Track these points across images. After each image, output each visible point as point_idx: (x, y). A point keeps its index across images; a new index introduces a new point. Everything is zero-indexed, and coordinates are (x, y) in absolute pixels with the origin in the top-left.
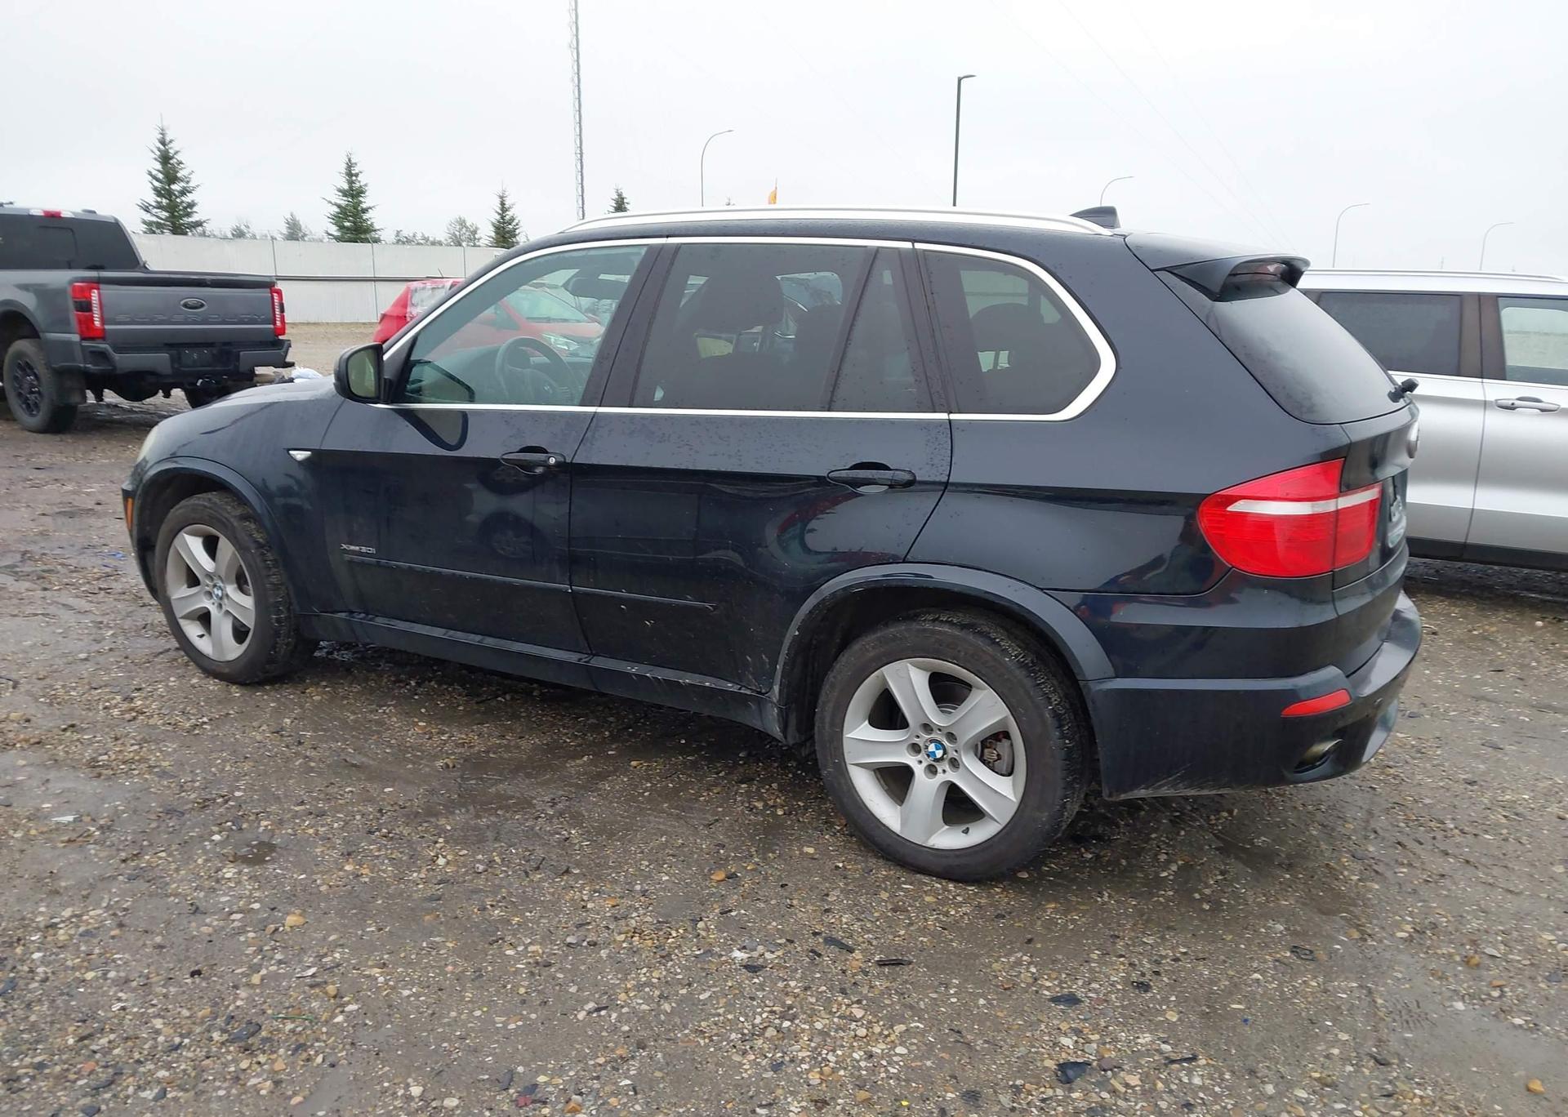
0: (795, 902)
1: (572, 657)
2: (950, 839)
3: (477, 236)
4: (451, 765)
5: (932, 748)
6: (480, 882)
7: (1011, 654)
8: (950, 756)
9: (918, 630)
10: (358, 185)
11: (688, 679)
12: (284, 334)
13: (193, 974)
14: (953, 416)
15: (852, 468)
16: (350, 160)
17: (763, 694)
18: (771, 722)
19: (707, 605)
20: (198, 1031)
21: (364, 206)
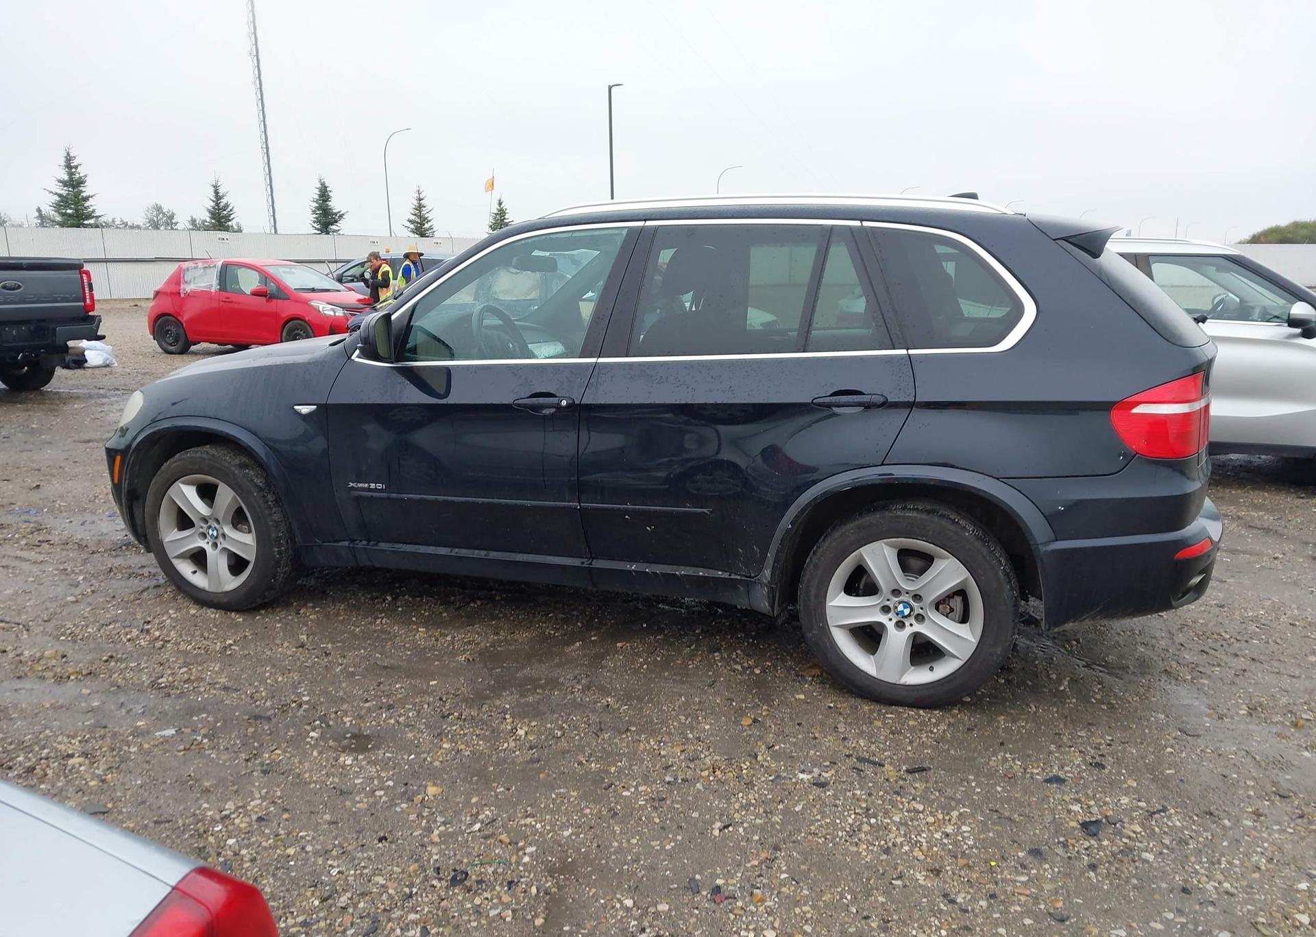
0: (817, 735)
1: (576, 562)
2: (920, 676)
3: (173, 221)
4: (471, 660)
5: (900, 608)
6: (564, 744)
7: (969, 531)
8: (916, 613)
9: (891, 517)
10: (77, 176)
11: (682, 571)
12: (93, 310)
13: (380, 840)
14: (911, 352)
15: (831, 395)
16: (68, 154)
17: (753, 578)
18: (761, 600)
19: (705, 510)
20: (418, 881)
21: (84, 195)
